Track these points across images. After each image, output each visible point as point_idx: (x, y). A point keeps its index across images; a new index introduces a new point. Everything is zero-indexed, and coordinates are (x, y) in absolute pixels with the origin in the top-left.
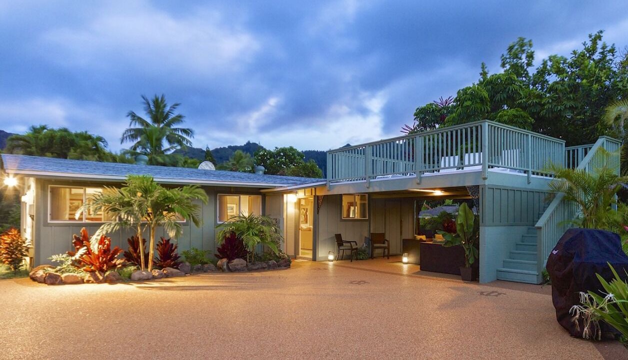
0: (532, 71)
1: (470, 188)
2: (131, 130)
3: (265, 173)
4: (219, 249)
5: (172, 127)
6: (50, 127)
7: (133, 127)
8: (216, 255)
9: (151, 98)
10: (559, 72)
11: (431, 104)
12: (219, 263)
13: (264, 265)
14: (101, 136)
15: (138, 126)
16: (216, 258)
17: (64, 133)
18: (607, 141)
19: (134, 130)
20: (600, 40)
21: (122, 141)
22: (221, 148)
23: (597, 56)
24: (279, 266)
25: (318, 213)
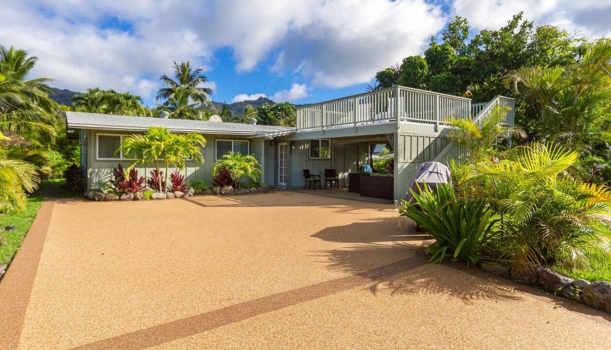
0: (467, 42)
1: (389, 135)
2: (163, 90)
3: (257, 124)
4: (214, 179)
5: (197, 87)
6: (102, 89)
7: (166, 87)
8: (213, 184)
9: (179, 63)
10: (487, 42)
11: (389, 69)
12: (215, 189)
13: (247, 191)
14: (138, 95)
15: (170, 86)
16: (213, 186)
17: (111, 94)
18: (501, 99)
19: (166, 89)
20: (521, 19)
21: (157, 98)
22: (238, 102)
23: (516, 31)
24: (258, 192)
25: (290, 154)
